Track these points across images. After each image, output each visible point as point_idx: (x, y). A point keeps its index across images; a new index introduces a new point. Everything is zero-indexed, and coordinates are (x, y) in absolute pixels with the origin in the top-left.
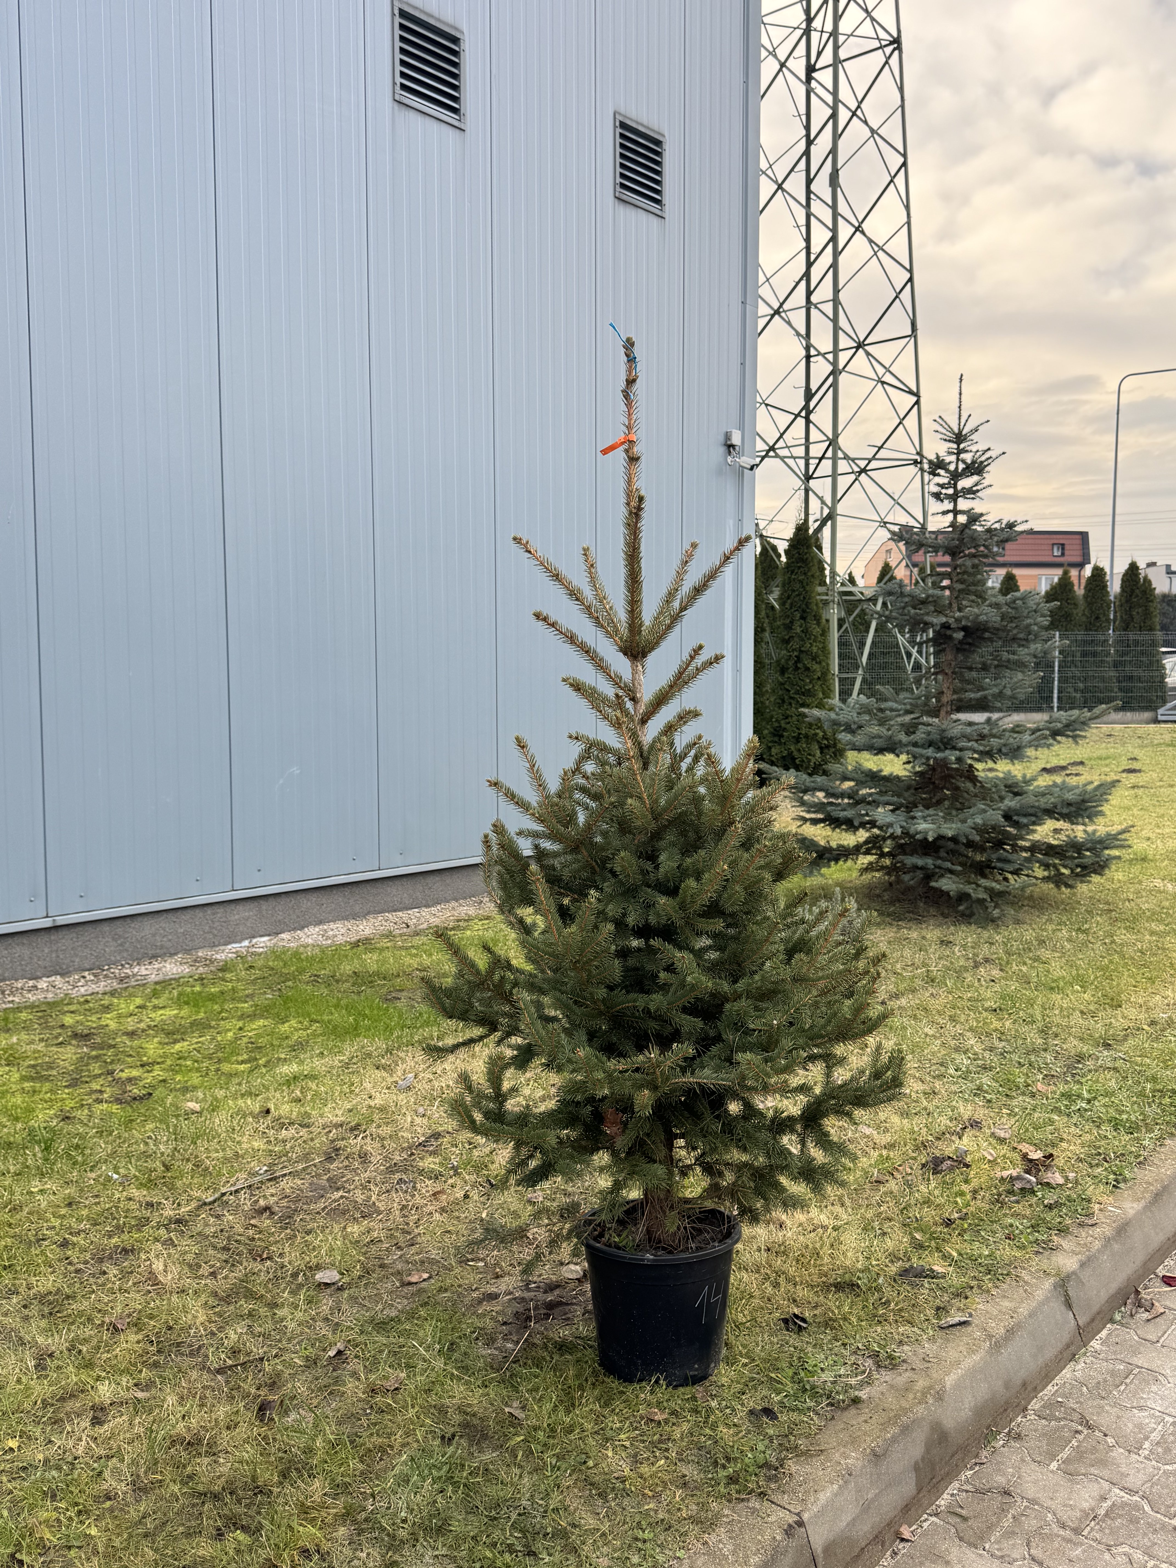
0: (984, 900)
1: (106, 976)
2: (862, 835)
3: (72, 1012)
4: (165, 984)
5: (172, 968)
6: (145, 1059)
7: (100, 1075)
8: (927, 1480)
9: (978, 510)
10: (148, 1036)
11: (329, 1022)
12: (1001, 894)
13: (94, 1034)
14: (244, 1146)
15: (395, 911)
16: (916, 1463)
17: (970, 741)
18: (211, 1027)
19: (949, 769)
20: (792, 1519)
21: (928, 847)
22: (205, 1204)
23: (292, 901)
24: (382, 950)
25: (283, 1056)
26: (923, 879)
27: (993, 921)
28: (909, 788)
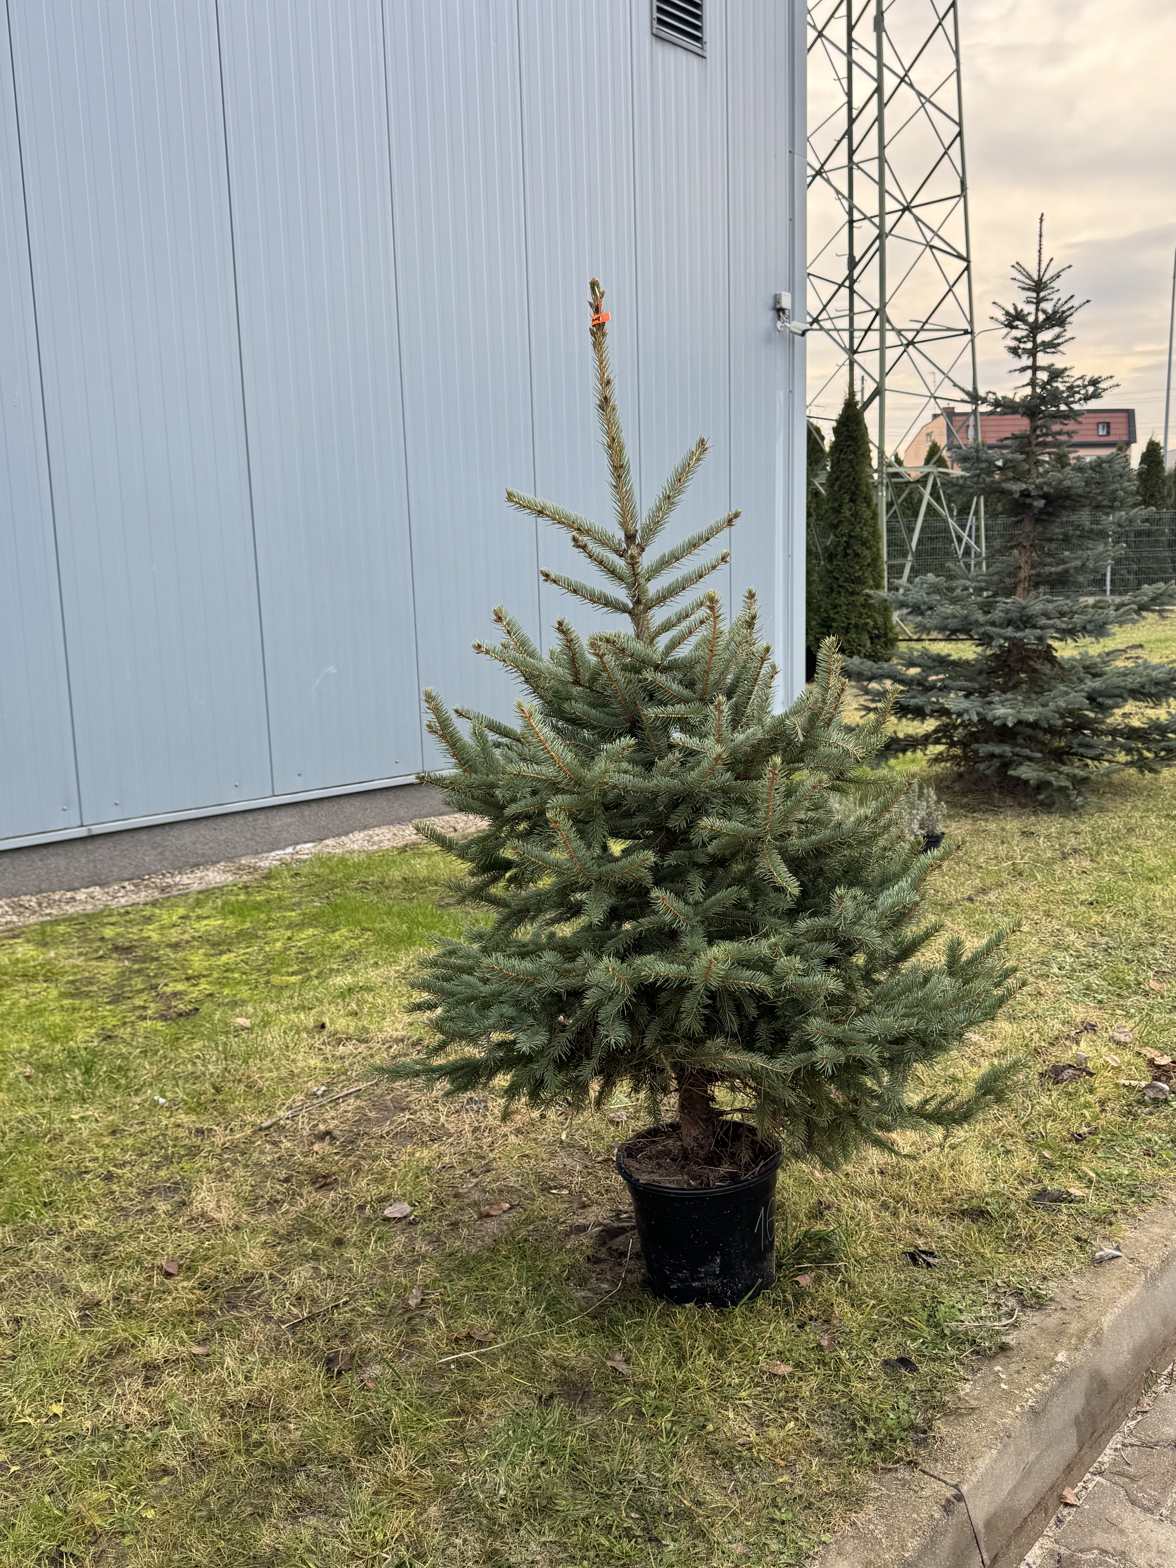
0: (1067, 788)
1: (147, 886)
2: (930, 725)
3: (112, 924)
4: (208, 893)
5: (214, 876)
6: (190, 972)
7: (143, 990)
8: (1088, 1435)
9: (1059, 365)
10: (192, 947)
11: (382, 930)
12: (1085, 780)
13: (136, 947)
14: (299, 1064)
15: (441, 815)
16: (1077, 1417)
17: (1050, 619)
18: (258, 937)
19: (1025, 650)
20: (949, 1493)
21: (1004, 733)
22: (261, 1129)
23: (335, 806)
24: (430, 855)
25: (335, 966)
26: (999, 768)
27: (1075, 810)
28: (981, 672)
